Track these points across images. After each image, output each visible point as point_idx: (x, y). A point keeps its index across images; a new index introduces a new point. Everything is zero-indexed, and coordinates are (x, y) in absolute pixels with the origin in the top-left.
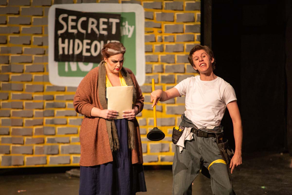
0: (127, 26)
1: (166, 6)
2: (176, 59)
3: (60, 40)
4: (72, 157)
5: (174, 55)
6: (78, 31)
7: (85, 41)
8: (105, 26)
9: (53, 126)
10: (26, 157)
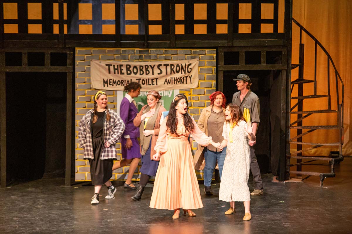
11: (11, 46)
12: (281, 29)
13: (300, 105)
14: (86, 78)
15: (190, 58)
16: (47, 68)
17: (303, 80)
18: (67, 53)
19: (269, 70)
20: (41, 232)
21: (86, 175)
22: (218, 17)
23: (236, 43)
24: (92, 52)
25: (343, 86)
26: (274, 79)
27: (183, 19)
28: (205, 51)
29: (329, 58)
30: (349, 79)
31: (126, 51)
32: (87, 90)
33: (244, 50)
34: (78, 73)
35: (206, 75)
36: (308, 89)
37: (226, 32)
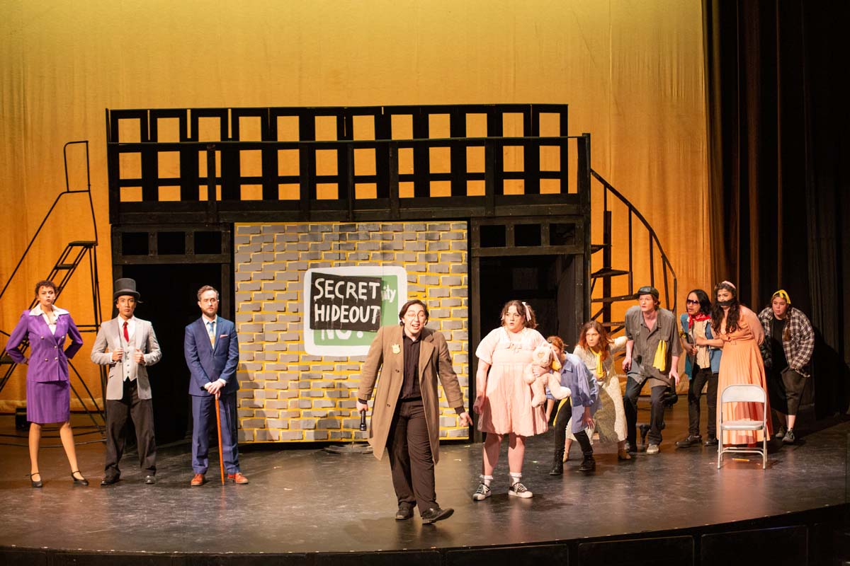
0: (388, 290)
1: (430, 268)
2: (442, 326)
3: (316, 306)
4: (330, 431)
5: (440, 322)
6: (335, 296)
7: (343, 307)
8: (365, 291)
9: (309, 398)
10: (282, 431)
11: (132, 223)
12: (573, 188)
13: (606, 312)
14: (253, 272)
15: (424, 238)
16: (190, 257)
17: (610, 270)
18: (221, 232)
19: (554, 255)
20: (184, 527)
21: (255, 433)
22: (470, 170)
23: (500, 211)
24: (262, 229)
25: (675, 280)
26: (563, 271)
27: (412, 173)
28: (449, 224)
29: (652, 233)
30: (685, 267)
31: (317, 227)
32: (254, 293)
33: (513, 223)
34: (239, 264)
35: (451, 265)
36: (619, 286)
37: (483, 194)
